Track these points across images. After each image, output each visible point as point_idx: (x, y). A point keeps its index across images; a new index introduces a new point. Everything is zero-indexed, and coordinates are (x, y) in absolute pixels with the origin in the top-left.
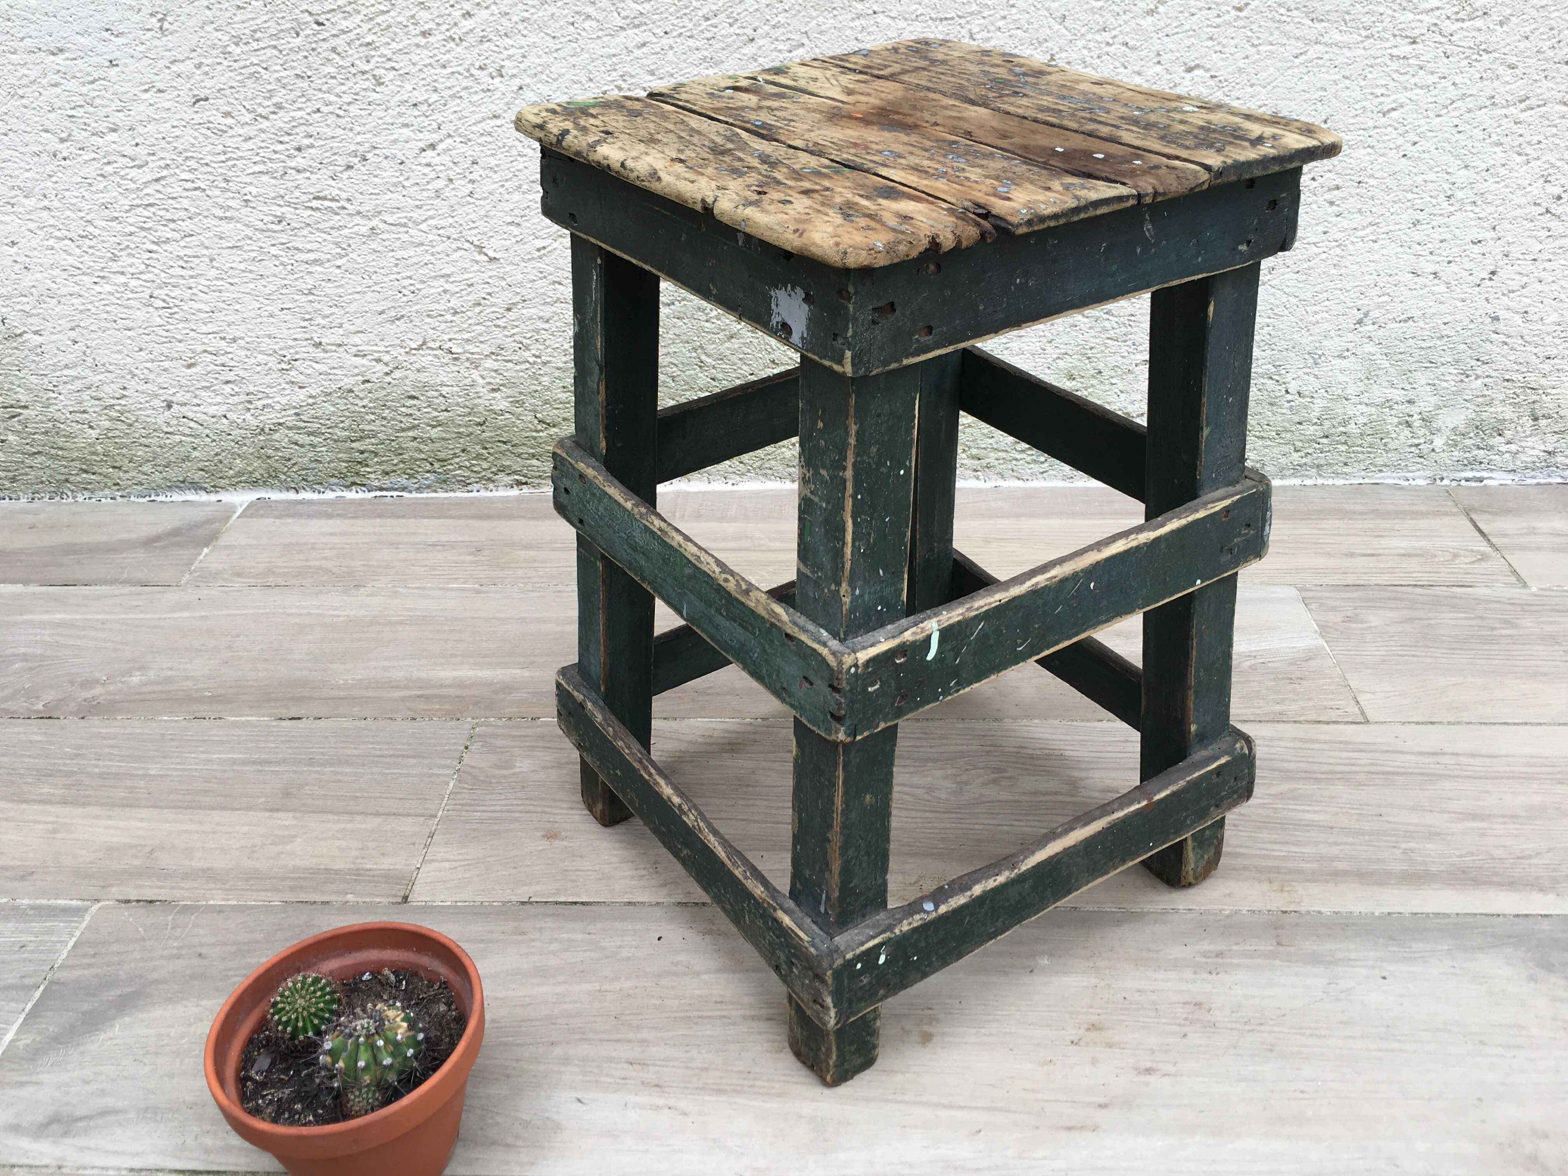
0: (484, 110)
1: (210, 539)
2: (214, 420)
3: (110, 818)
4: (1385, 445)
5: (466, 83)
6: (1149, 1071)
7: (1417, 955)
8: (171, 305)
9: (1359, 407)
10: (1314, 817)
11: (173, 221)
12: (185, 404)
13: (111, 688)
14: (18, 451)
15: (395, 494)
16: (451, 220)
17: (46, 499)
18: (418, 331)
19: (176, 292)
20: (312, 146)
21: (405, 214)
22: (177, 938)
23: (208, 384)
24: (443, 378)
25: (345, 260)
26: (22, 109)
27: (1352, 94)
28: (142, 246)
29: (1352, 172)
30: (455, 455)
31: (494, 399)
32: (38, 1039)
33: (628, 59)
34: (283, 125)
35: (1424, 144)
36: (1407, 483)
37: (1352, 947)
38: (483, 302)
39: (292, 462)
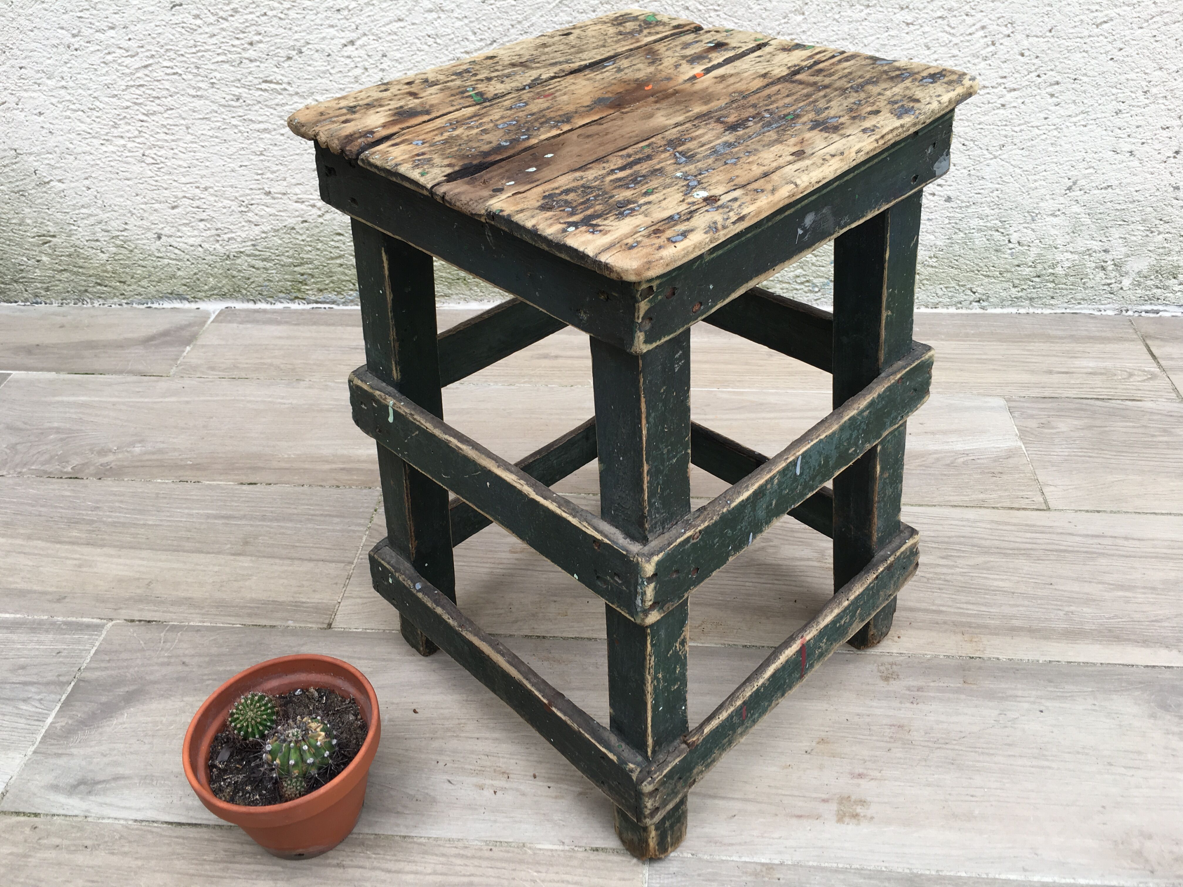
0: (391, 15)
1: (191, 340)
2: (192, 248)
3: (119, 557)
4: (1084, 284)
6: (860, 776)
7: (1068, 695)
8: (158, 161)
9: (1065, 254)
10: (1001, 584)
11: (158, 98)
12: (171, 236)
13: (120, 456)
14: (50, 269)
15: (327, 306)
17: (72, 305)
19: (162, 152)
20: (261, 42)
22: (168, 650)
23: (187, 222)
26: (43, 11)
27: (1073, 9)
28: (136, 117)
29: (1070, 71)
32: (70, 722)
34: (239, 25)
35: (1128, 50)
36: (1099, 313)
37: (1019, 686)
39: (251, 280)
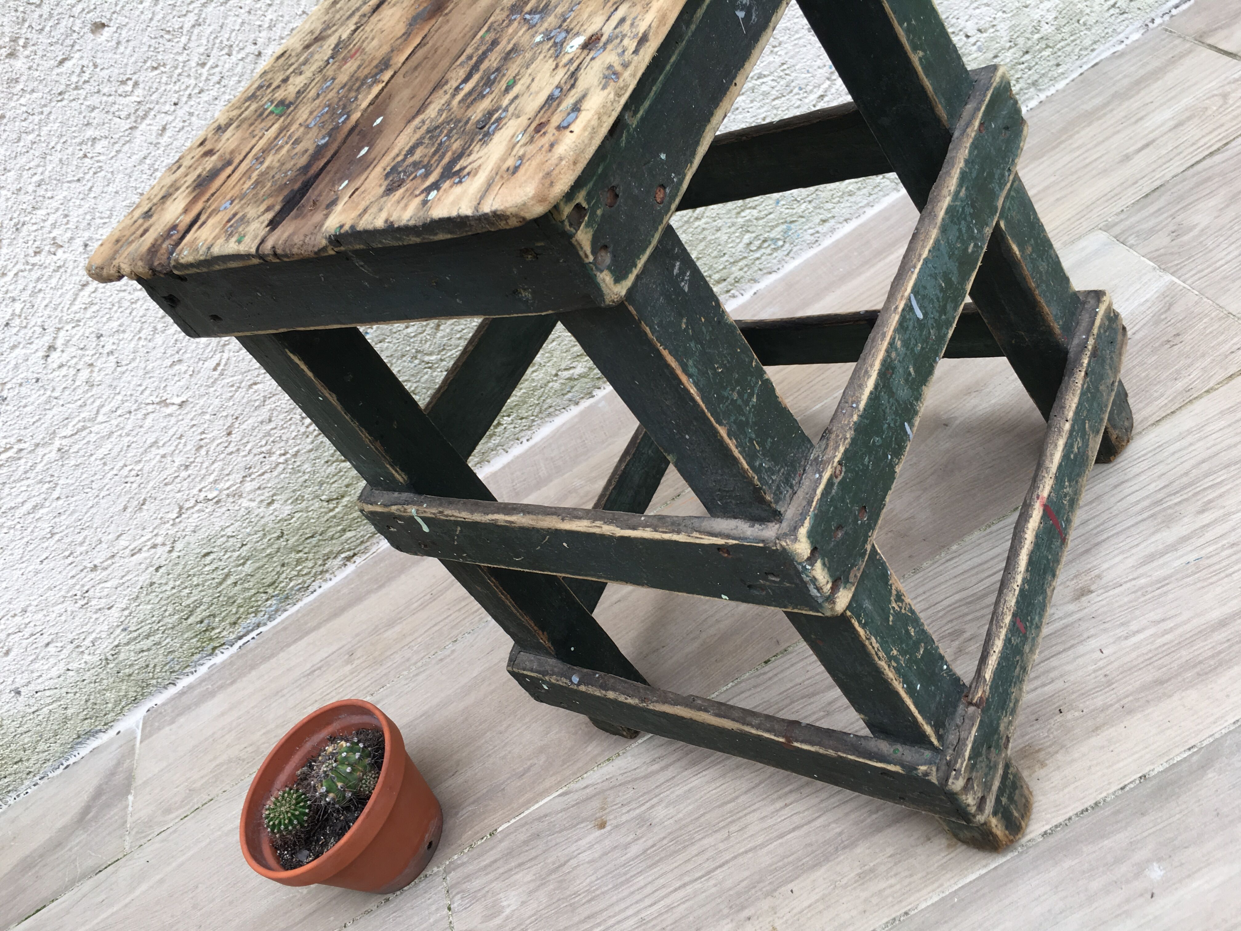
2: (62, 678)
4: (1085, 24)
5: (35, 275)
9: (1042, 6)
12: (29, 683)
15: (253, 634)
16: (119, 397)
18: (168, 502)
21: (77, 420)
23: (34, 657)
24: (219, 523)
25: (58, 489)
30: (279, 574)
31: (275, 510)
33: (160, 151)
36: (1123, 46)
38: (202, 443)
39: (152, 666)
